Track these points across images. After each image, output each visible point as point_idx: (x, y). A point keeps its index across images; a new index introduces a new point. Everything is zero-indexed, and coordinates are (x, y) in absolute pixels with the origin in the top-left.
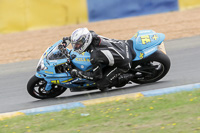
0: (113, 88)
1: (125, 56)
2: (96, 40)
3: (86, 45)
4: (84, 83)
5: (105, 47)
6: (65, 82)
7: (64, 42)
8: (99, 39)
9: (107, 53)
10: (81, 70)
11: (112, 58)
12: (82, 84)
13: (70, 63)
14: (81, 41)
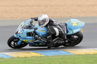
1: (64, 32)
3: (46, 23)
11: (58, 32)
12: (38, 43)
13: (35, 32)
14: (44, 21)
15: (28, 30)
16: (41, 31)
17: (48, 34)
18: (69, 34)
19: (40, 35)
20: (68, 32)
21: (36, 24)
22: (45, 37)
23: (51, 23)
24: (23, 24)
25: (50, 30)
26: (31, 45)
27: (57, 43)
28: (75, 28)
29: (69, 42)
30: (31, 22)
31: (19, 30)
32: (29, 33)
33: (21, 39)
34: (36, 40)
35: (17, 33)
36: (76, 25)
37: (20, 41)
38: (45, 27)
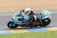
1: (40, 18)
3: (29, 13)
5: (34, 14)
11: (36, 18)
12: (25, 25)
13: (23, 18)
14: (28, 12)
15: (19, 17)
16: (27, 17)
17: (30, 19)
18: (42, 19)
19: (26, 20)
20: (42, 18)
21: (23, 14)
22: (28, 21)
23: (32, 13)
24: (16, 14)
25: (31, 17)
26: (21, 26)
27: (36, 24)
28: (46, 15)
29: (43, 24)
30: (21, 13)
31: (14, 17)
32: (20, 19)
33: (15, 23)
34: (23, 23)
35: (12, 19)
36: (46, 14)
37: (14, 24)
38: (29, 15)
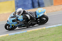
0: (31, 26)
2: (24, 12)
3: (21, 13)
4: (22, 25)
6: (15, 25)
7: (15, 13)
8: (25, 11)
9: (28, 16)
10: (20, 21)
13: (17, 19)
